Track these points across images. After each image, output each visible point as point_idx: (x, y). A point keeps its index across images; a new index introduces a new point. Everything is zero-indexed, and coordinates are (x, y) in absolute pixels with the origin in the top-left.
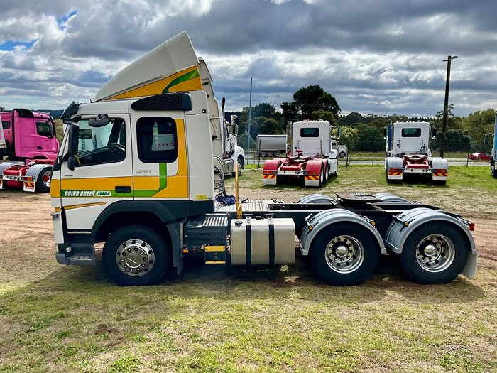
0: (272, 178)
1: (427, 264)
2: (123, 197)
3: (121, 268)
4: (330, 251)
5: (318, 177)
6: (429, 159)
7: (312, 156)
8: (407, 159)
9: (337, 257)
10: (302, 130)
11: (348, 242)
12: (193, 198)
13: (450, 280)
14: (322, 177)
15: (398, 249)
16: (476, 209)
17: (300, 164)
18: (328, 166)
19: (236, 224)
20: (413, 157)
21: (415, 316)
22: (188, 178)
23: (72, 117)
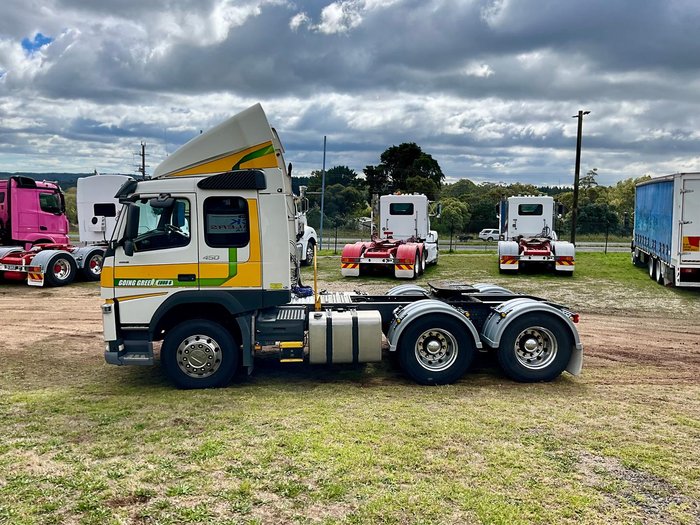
0: (353, 267)
1: (529, 361)
2: (186, 286)
3: (182, 368)
4: (421, 348)
5: (412, 267)
6: (552, 243)
7: (404, 239)
8: (525, 243)
9: (428, 354)
10: (392, 205)
11: (441, 337)
12: (267, 287)
13: (553, 377)
14: (417, 267)
15: (495, 344)
16: (603, 305)
17: (389, 250)
18: (425, 252)
19: (315, 316)
20: (532, 241)
21: (507, 409)
22: (262, 266)
23: (129, 197)
